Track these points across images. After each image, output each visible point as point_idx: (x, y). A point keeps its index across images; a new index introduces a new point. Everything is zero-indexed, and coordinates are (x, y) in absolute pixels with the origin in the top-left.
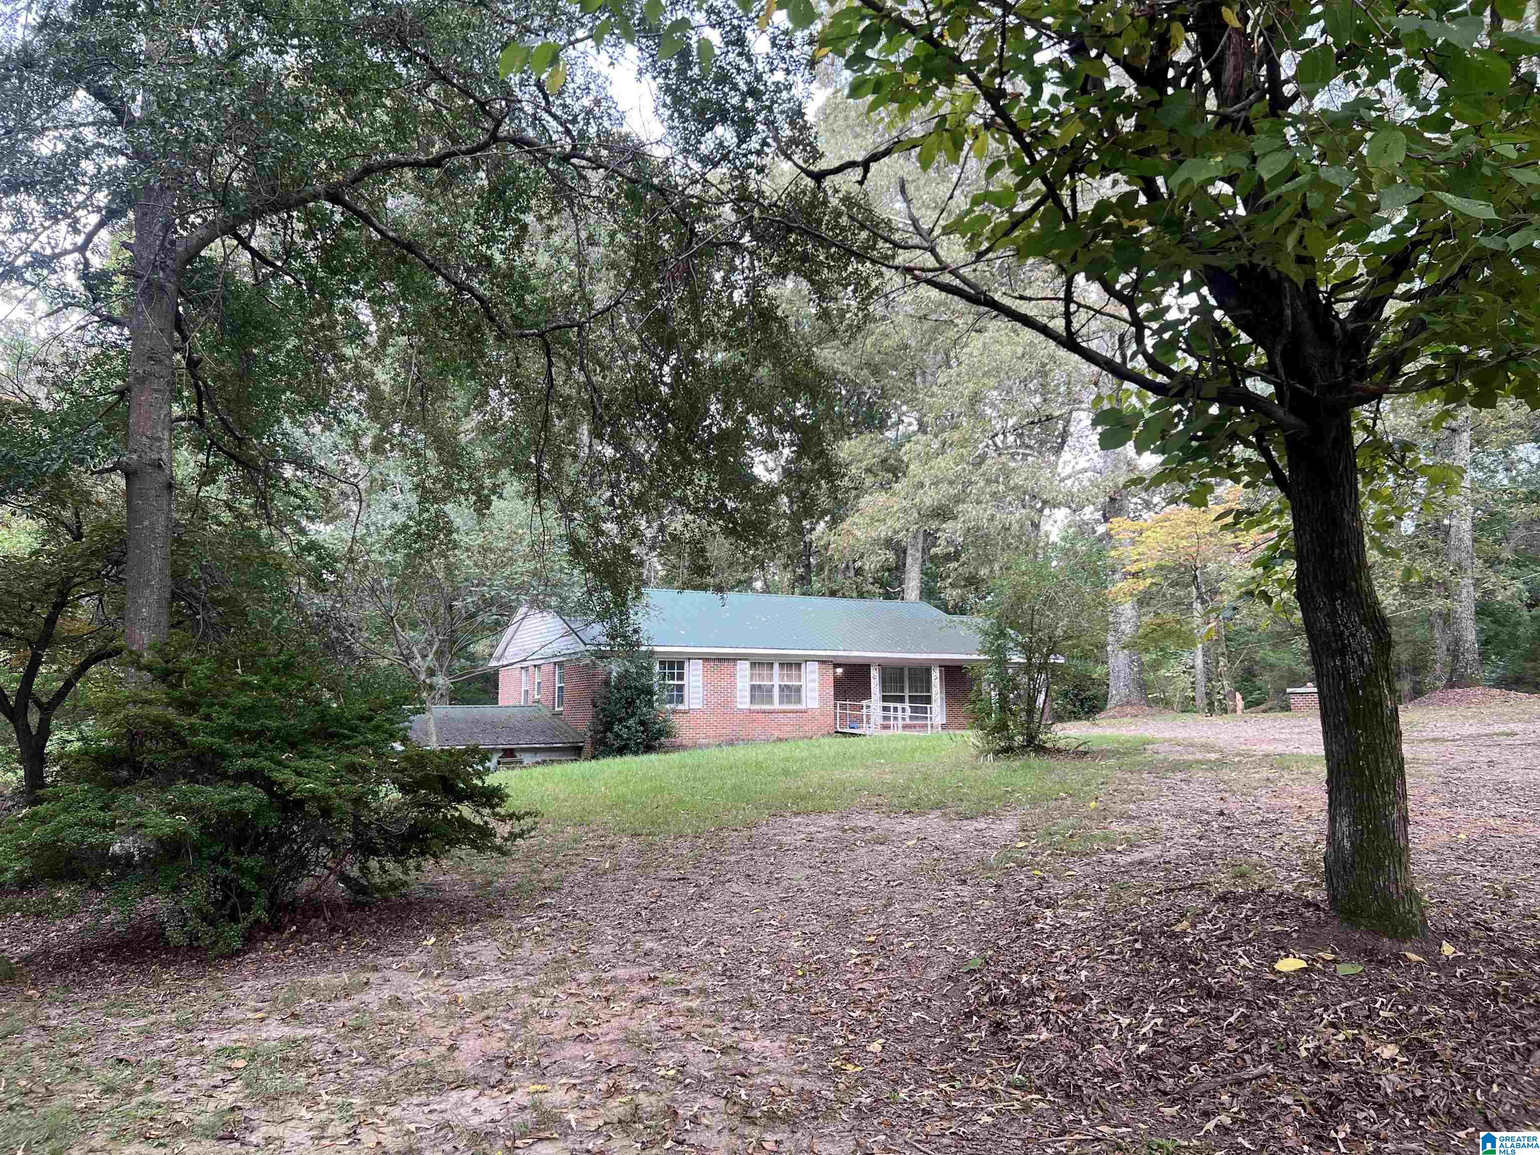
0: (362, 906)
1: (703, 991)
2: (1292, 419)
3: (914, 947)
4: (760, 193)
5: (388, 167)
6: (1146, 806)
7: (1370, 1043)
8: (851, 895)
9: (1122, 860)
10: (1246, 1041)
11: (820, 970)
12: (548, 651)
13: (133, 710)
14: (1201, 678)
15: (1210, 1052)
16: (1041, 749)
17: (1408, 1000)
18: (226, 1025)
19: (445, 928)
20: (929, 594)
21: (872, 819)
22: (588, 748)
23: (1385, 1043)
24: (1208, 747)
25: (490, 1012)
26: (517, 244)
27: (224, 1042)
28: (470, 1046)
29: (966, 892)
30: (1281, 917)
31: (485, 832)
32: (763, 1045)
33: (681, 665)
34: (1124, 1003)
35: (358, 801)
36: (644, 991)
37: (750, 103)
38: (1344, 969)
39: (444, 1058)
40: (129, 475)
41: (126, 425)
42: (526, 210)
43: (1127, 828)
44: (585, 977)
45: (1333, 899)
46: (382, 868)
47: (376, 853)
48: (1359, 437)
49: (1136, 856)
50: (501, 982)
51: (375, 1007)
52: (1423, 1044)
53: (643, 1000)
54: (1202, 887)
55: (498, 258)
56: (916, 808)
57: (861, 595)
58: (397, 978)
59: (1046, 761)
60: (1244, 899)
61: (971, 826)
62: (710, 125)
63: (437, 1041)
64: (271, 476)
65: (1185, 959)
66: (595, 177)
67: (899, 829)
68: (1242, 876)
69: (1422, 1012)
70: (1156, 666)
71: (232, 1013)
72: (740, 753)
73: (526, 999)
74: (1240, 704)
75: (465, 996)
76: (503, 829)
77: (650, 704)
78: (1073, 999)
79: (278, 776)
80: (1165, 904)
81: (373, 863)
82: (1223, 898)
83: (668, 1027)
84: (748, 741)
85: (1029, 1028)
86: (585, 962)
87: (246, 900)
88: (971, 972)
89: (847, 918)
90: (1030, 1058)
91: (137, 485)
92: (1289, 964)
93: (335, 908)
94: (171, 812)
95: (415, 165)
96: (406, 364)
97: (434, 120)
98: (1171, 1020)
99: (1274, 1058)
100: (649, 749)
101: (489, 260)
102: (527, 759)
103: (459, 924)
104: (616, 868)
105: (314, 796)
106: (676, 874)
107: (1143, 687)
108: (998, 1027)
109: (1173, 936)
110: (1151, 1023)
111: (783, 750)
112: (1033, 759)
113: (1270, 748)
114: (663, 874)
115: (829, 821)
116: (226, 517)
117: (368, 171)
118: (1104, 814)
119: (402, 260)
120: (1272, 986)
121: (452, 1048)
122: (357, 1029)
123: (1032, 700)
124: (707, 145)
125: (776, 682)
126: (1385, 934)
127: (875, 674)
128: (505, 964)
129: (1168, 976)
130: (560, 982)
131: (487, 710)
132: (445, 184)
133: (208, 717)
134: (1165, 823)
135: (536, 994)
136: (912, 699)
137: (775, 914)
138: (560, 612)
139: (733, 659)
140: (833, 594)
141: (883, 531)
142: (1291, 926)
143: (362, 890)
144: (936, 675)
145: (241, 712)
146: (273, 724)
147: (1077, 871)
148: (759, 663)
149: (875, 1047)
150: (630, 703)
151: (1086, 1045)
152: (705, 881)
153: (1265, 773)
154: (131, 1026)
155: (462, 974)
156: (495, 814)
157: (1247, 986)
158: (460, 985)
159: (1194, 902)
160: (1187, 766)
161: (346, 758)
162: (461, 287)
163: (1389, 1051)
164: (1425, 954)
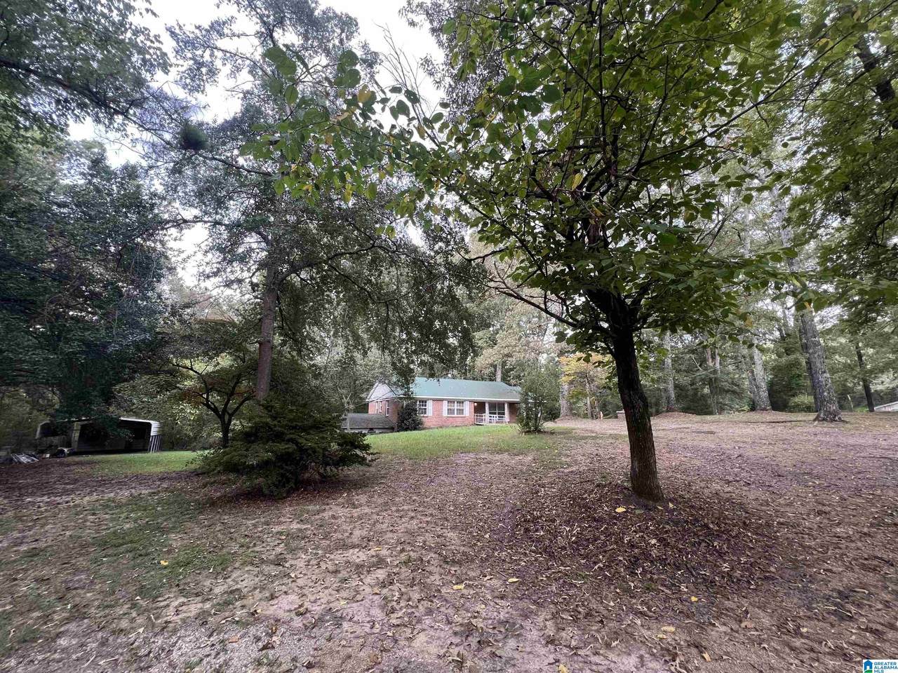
0: (324, 482)
1: (431, 515)
2: (614, 335)
3: (500, 501)
4: (452, 262)
5: (342, 254)
6: (573, 452)
7: (647, 538)
8: (479, 482)
9: (566, 471)
10: (606, 537)
11: (469, 508)
12: (384, 397)
13: (257, 419)
14: (589, 408)
15: (596, 541)
16: (539, 432)
17: (659, 523)
18: (280, 523)
19: (350, 490)
20: (504, 379)
21: (485, 455)
22: (396, 428)
23: (652, 538)
24: (592, 431)
25: (363, 521)
26: (379, 276)
27: (279, 530)
28: (357, 533)
29: (516, 481)
30: (617, 493)
31: (364, 459)
32: (450, 534)
33: (426, 402)
34: (567, 523)
35: (325, 449)
36: (413, 514)
37: (449, 237)
38: (638, 512)
39: (348, 537)
40: (261, 344)
41: (260, 329)
42: (382, 266)
43: (567, 460)
44: (394, 509)
45: (633, 488)
46: (331, 470)
47: (329, 465)
48: (635, 339)
49: (570, 470)
50: (367, 510)
51: (327, 518)
52: (665, 539)
53: (412, 517)
54: (591, 481)
55: (373, 280)
56: (500, 451)
57: (483, 379)
58: (335, 508)
59: (541, 435)
60: (605, 486)
61: (517, 458)
62: (437, 242)
63: (346, 531)
64: (302, 343)
65: (587, 507)
66: (403, 257)
67: (495, 459)
68: (604, 477)
69: (664, 528)
70: (575, 403)
71: (282, 519)
72: (444, 431)
73: (375, 517)
74: (602, 415)
75: (356, 515)
76: (369, 458)
77: (416, 414)
78: (551, 521)
79: (300, 441)
80: (580, 488)
81: (328, 468)
82: (598, 486)
83: (420, 528)
84: (447, 427)
85: (537, 531)
86: (394, 504)
87: (288, 481)
88: (518, 510)
89: (478, 490)
90: (538, 542)
91: (262, 347)
92: (620, 510)
93: (315, 482)
94: (267, 452)
95: (350, 253)
96: (345, 310)
97: (356, 240)
98: (583, 529)
99: (616, 543)
100: (415, 429)
101: (371, 280)
102: (377, 431)
103: (355, 489)
104: (404, 470)
105: (311, 448)
106: (423, 473)
107: (571, 409)
108: (527, 530)
109: (583, 499)
110: (577, 530)
111: (458, 430)
112: (537, 435)
113: (612, 432)
114: (419, 473)
115: (472, 455)
116: (289, 356)
117: (336, 255)
118: (560, 454)
119: (345, 280)
120: (615, 518)
121: (351, 534)
122: (321, 526)
123: (536, 415)
124: (437, 247)
125: (456, 408)
126: (650, 499)
127: (487, 406)
128: (369, 503)
129: (582, 513)
130: (386, 510)
131: (365, 415)
132: (358, 259)
133: (279, 422)
134: (579, 458)
135: (378, 515)
136: (499, 413)
137: (455, 488)
138: (388, 385)
139: (442, 400)
140: (474, 379)
141: (490, 361)
142: (620, 496)
143: (325, 477)
144: (506, 406)
145: (290, 420)
146: (299, 424)
147: (551, 475)
148: (450, 402)
149: (487, 536)
150: (410, 414)
151: (555, 537)
152: (433, 476)
153: (611, 441)
154: (249, 523)
155: (355, 507)
156: (367, 453)
157: (606, 517)
158: (354, 511)
159: (589, 487)
160: (586, 438)
161: (321, 435)
162: (362, 288)
163: (654, 541)
164: (664, 507)
